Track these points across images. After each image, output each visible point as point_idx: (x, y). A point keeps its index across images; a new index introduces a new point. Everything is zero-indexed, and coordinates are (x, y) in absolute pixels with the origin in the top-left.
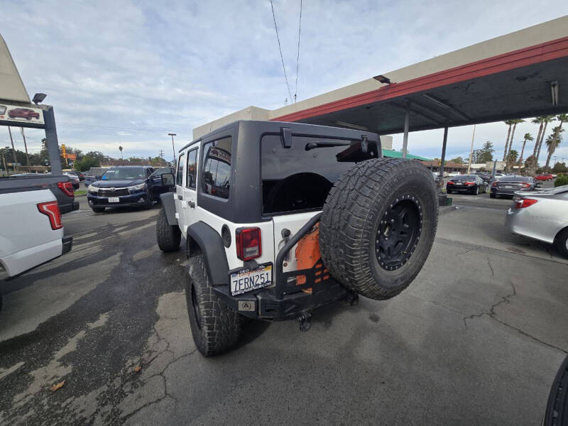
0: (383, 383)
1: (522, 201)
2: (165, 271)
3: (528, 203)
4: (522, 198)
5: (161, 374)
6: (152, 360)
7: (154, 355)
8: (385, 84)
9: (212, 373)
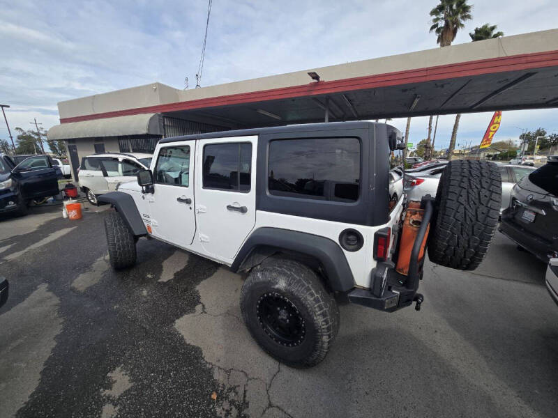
0: (436, 331)
1: (414, 181)
2: (145, 293)
3: (419, 182)
4: (414, 178)
5: (270, 405)
6: (245, 396)
7: (241, 391)
8: (316, 81)
9: (317, 380)
